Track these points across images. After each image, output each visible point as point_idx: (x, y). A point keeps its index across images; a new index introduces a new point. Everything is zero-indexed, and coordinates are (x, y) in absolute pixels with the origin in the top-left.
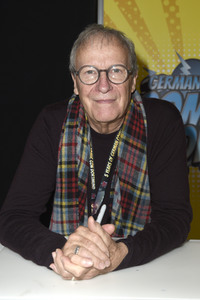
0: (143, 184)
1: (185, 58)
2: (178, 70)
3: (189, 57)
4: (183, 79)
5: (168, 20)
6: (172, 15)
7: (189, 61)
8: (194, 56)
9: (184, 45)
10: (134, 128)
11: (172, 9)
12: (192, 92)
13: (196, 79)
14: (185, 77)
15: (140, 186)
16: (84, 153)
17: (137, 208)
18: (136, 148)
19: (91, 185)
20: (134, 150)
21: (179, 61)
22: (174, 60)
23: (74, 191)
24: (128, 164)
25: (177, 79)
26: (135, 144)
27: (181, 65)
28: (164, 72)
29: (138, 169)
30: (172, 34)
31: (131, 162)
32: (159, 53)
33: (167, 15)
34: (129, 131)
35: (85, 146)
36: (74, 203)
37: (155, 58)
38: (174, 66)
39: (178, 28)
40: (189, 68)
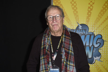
0: (72, 49)
1: (80, 24)
2: (78, 28)
3: (81, 23)
4: (79, 30)
5: (74, 12)
6: (75, 10)
7: (81, 25)
8: (83, 23)
9: (79, 20)
10: (67, 34)
11: (75, 8)
12: (83, 35)
13: (84, 30)
14: (80, 30)
15: (71, 49)
16: (48, 42)
17: (71, 57)
18: (68, 39)
19: (52, 51)
20: (68, 40)
21: (78, 25)
22: (76, 25)
23: (45, 53)
24: (66, 43)
25: (77, 30)
26: (68, 38)
27: (78, 26)
28: (73, 28)
29: (70, 44)
30: (75, 16)
31: (67, 43)
32: (71, 22)
33: (73, 10)
34: (65, 35)
35: (48, 40)
36: (45, 57)
37: (70, 24)
38: (76, 26)
39: (77, 14)
40: (81, 27)
